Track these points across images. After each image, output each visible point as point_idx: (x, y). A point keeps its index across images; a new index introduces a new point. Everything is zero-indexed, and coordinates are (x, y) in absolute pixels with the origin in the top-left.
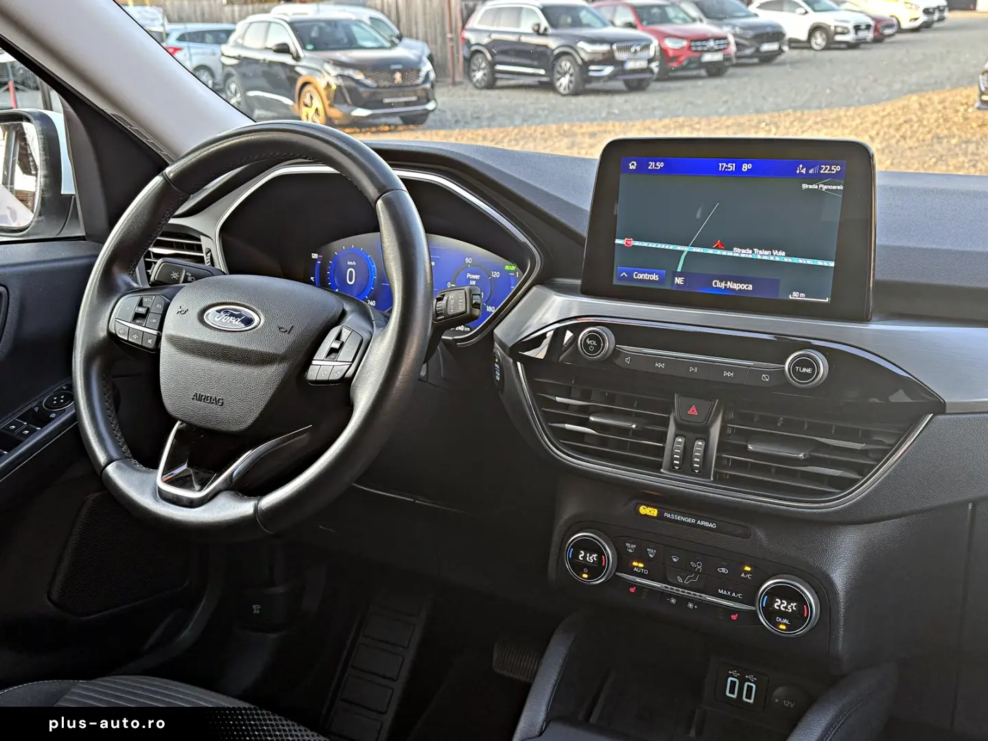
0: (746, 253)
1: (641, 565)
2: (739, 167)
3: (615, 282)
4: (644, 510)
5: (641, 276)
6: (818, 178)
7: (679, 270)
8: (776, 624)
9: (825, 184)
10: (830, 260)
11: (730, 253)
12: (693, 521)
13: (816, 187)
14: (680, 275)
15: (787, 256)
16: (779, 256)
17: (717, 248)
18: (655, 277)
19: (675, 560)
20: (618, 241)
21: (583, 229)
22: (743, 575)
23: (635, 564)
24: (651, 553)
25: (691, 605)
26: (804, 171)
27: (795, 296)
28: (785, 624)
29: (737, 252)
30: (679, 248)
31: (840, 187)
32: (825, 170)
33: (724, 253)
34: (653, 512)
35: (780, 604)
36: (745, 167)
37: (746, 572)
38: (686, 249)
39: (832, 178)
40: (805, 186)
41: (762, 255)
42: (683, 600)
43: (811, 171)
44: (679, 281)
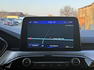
0: (56, 39)
2: (53, 22)
3: (28, 47)
5: (34, 46)
6: (68, 24)
7: (42, 43)
9: (70, 25)
10: (73, 39)
11: (53, 39)
13: (68, 26)
14: (43, 45)
15: (64, 39)
16: (63, 39)
17: (50, 38)
18: (37, 45)
20: (28, 38)
21: (19, 38)
26: (66, 23)
27: (67, 47)
29: (54, 39)
30: (42, 39)
31: (73, 25)
32: (70, 22)
33: (52, 39)
36: (54, 22)
38: (44, 39)
39: (71, 24)
40: (66, 25)
41: (59, 39)
44: (43, 46)
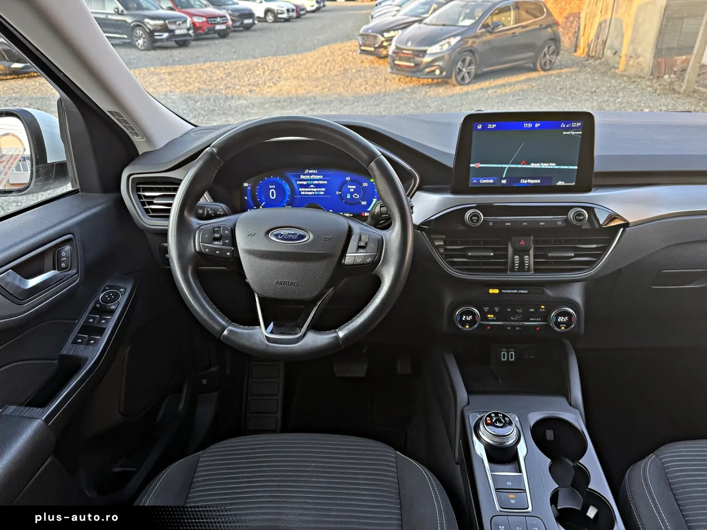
0: (537, 166)
1: (492, 316)
2: (534, 125)
3: (470, 185)
4: (491, 291)
5: (484, 181)
6: (571, 129)
7: (504, 176)
8: (560, 328)
9: (574, 131)
10: (576, 166)
11: (529, 166)
12: (517, 291)
13: (570, 133)
14: (505, 179)
15: (556, 165)
16: (553, 166)
17: (523, 164)
18: (491, 181)
19: (509, 310)
20: (472, 165)
21: (450, 163)
22: (541, 310)
23: (489, 316)
24: (497, 309)
25: (517, 328)
26: (564, 126)
27: (560, 183)
28: (564, 327)
29: (533, 165)
30: (504, 166)
31: (581, 133)
32: (574, 125)
33: (526, 166)
34: (497, 291)
35: (561, 319)
36: (537, 125)
37: (542, 309)
38: (507, 166)
39: (576, 129)
40: (564, 133)
41: (545, 166)
42: (513, 327)
43: (567, 126)
44: (504, 181)
